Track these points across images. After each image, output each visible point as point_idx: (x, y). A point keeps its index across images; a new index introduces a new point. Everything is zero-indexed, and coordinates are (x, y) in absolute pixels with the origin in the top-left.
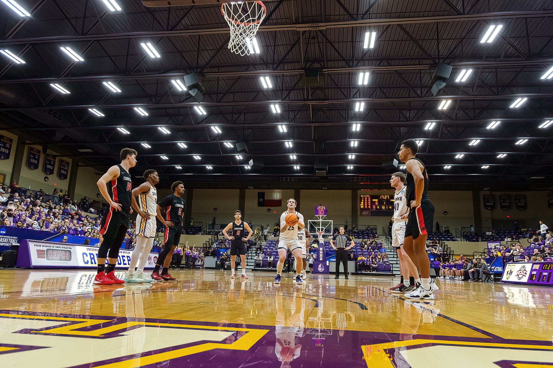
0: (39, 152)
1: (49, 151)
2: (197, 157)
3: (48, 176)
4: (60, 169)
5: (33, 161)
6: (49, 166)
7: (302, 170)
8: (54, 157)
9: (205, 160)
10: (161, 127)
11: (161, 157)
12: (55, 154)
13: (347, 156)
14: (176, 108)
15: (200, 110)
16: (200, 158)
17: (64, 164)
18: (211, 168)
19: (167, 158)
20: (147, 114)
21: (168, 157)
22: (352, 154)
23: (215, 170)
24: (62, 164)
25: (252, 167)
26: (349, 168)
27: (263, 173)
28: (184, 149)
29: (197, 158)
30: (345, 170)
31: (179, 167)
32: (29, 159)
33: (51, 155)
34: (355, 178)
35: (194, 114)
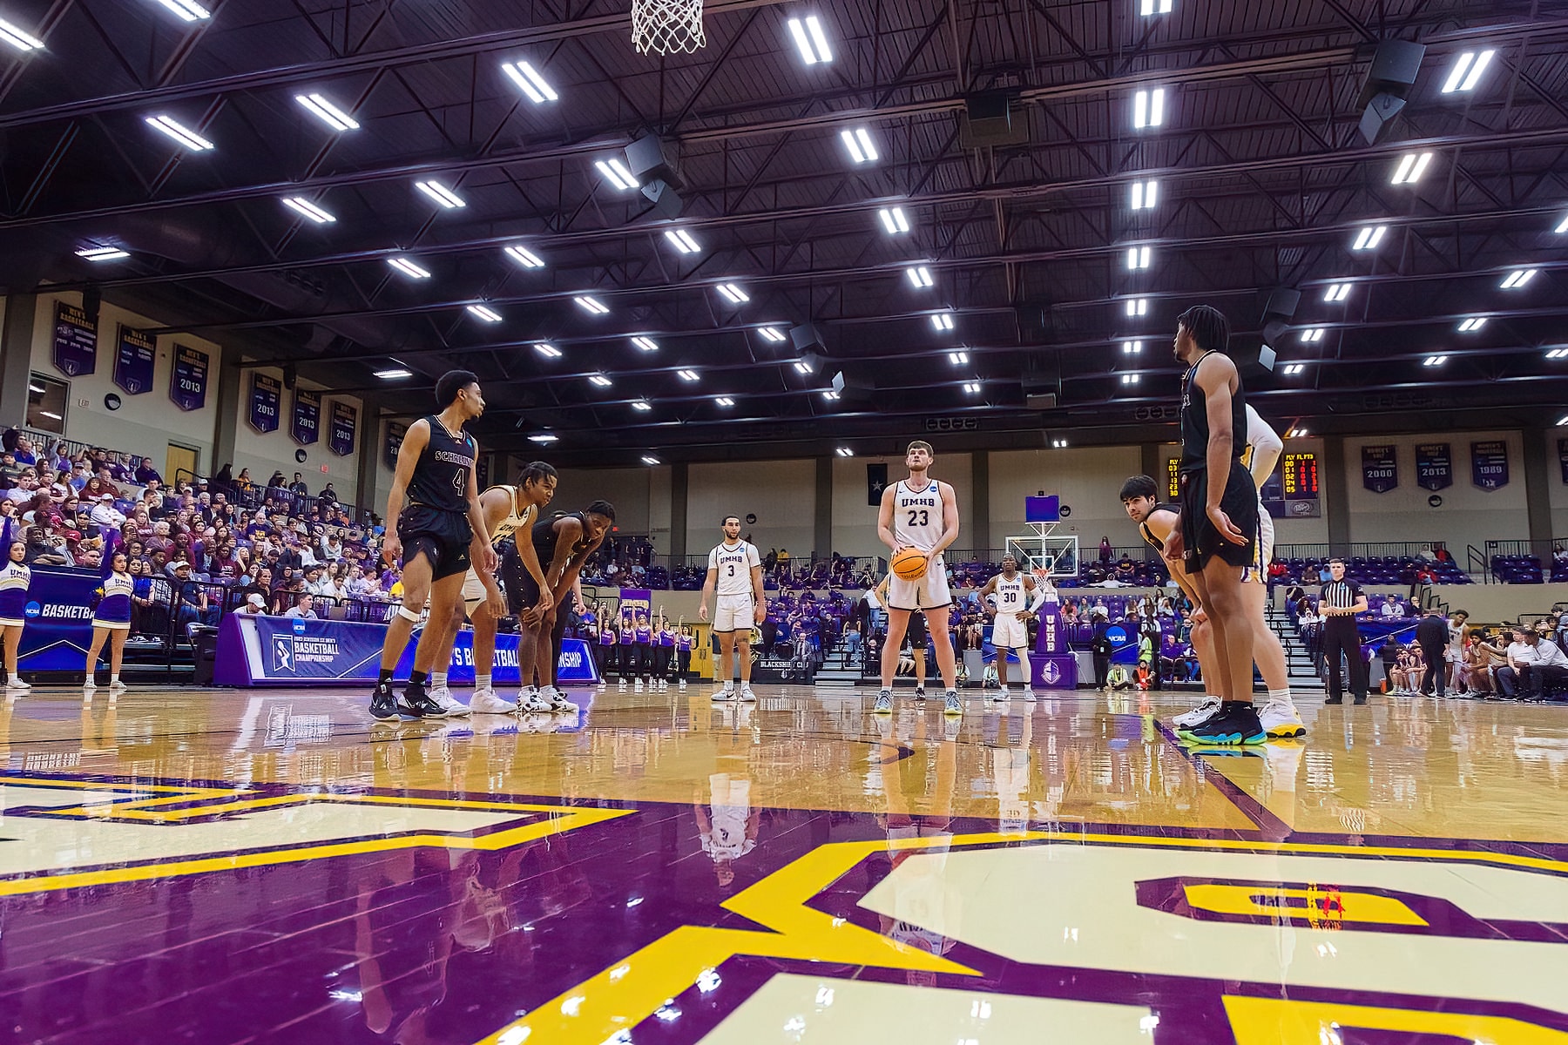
0: (277, 384)
1: (301, 382)
2: (689, 375)
3: (306, 448)
4: (333, 428)
5: (263, 409)
6: (305, 422)
7: (989, 394)
8: (317, 396)
9: (712, 382)
10: (582, 296)
11: (592, 379)
12: (318, 387)
13: (1118, 346)
14: (615, 239)
15: (683, 242)
16: (696, 377)
17: (343, 414)
18: (730, 403)
19: (608, 383)
20: (540, 264)
21: (610, 378)
22: (1132, 338)
23: (740, 409)
24: (338, 412)
25: (842, 393)
26: (1126, 380)
27: (874, 410)
28: (650, 354)
29: (688, 378)
30: (1114, 387)
31: (642, 406)
32: (252, 405)
33: (307, 392)
34: (1149, 408)
35: (667, 254)
